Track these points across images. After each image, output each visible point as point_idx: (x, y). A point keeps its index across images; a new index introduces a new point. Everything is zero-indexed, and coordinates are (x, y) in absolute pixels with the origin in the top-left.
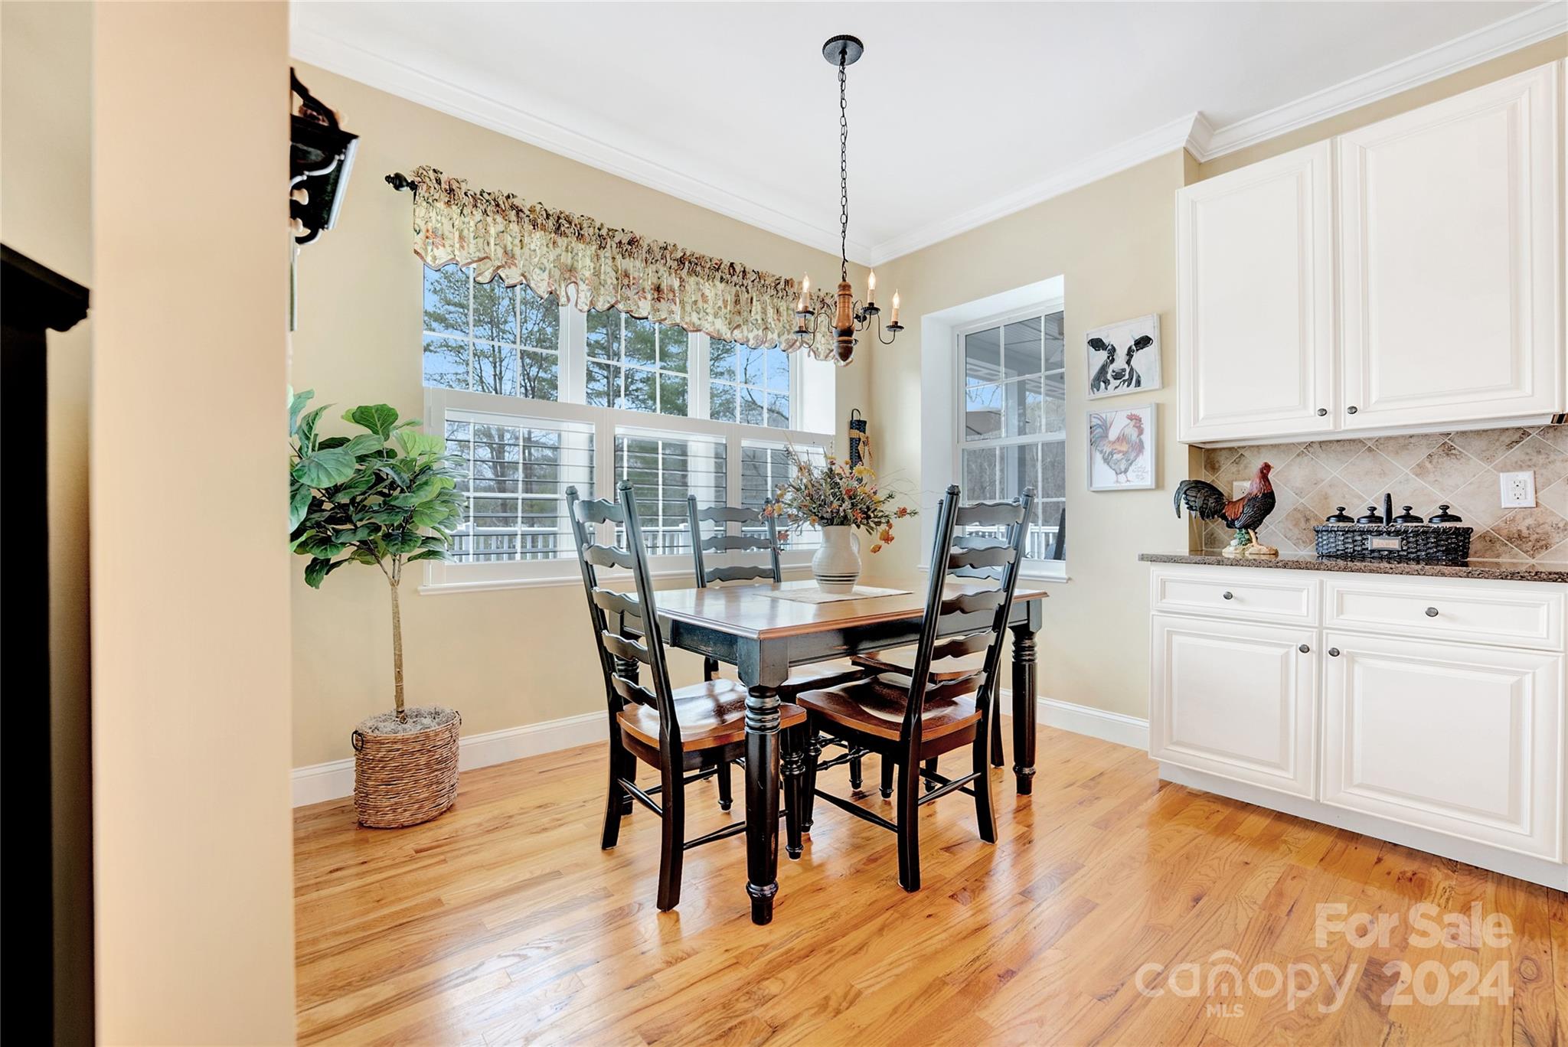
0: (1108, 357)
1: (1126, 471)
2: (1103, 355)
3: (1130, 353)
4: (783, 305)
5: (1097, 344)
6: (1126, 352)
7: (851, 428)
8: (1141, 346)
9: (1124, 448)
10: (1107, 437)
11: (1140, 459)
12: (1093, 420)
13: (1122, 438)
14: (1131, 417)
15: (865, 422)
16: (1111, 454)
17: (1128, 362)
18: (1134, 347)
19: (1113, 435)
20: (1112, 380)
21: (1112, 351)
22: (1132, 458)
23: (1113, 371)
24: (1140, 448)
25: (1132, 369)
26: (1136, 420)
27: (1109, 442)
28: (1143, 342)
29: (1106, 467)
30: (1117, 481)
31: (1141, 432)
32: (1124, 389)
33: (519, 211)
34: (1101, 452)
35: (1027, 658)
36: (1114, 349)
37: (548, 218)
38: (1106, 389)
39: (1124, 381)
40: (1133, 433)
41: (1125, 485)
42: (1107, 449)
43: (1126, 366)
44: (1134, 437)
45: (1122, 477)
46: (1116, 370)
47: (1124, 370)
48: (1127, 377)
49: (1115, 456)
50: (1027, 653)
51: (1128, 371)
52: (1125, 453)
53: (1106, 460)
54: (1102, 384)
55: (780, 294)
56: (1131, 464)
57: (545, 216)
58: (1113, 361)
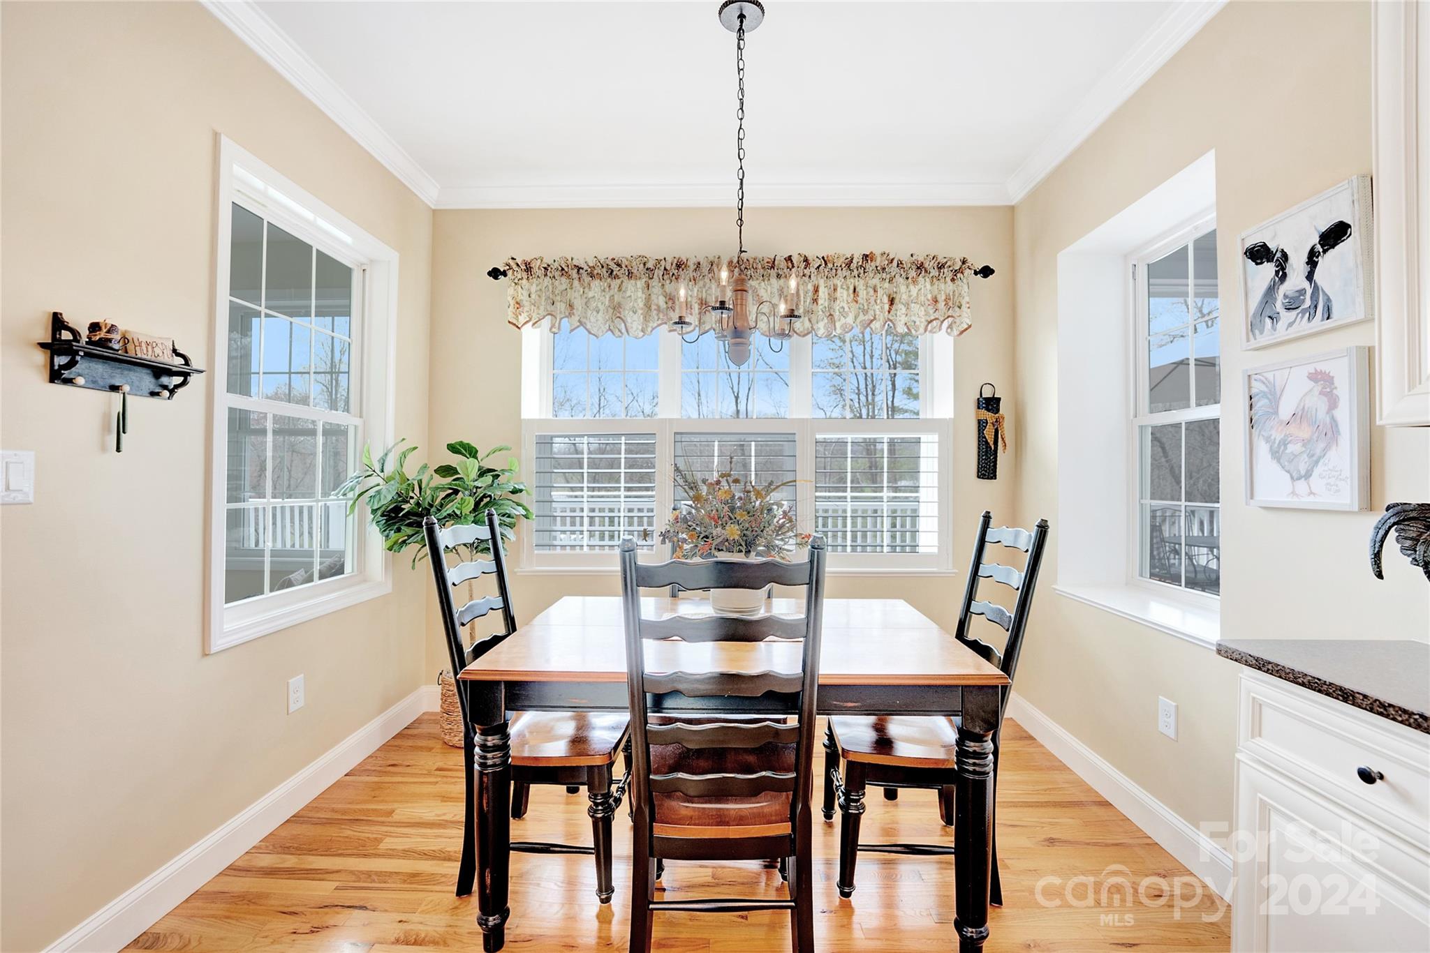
0: (1277, 273)
1: (1308, 475)
2: (1269, 269)
3: (1312, 260)
4: (860, 284)
5: (1259, 254)
6: (1305, 258)
7: (979, 408)
8: (1332, 242)
9: (1305, 432)
10: (1276, 413)
11: (1332, 454)
12: (1254, 384)
13: (1299, 416)
14: (1315, 377)
15: (999, 399)
16: (1284, 443)
17: (1310, 277)
18: (1319, 248)
19: (1286, 411)
20: (1283, 313)
21: (1282, 261)
22: (1318, 452)
23: (1285, 296)
24: (1331, 432)
25: (1316, 289)
26: (1323, 380)
27: (1281, 422)
28: (1335, 235)
29: (1275, 466)
30: (1293, 493)
31: (1333, 403)
32: (1303, 326)
33: (579, 268)
34: (1268, 440)
35: (971, 768)
36: (1285, 256)
37: (603, 267)
38: (1274, 329)
39: (1304, 312)
40: (1318, 405)
41: (1305, 501)
42: (1277, 436)
43: (1306, 284)
44: (1322, 415)
45: (1301, 486)
46: (1290, 293)
47: (1302, 292)
48: (1308, 303)
49: (1291, 448)
50: (971, 761)
51: (1309, 292)
52: (1305, 443)
53: (1276, 455)
54: (1268, 321)
55: (856, 273)
56: (1317, 462)
57: (600, 267)
58: (1283, 278)
